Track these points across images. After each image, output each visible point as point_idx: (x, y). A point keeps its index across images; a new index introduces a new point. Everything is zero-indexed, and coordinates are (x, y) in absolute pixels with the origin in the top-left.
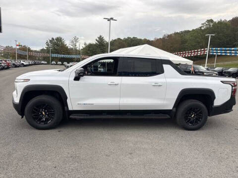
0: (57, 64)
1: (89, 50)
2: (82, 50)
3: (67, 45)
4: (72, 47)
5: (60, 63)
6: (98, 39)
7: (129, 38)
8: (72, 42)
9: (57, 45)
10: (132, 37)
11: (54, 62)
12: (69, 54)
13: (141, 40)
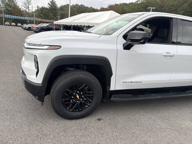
0: (10, 25)
1: (42, 13)
2: (35, 12)
3: (20, 7)
4: (24, 9)
5: (14, 24)
6: (50, 3)
7: (77, 5)
8: (25, 4)
9: (10, 6)
10: (80, 5)
11: (8, 23)
12: (22, 15)
13: (88, 7)
